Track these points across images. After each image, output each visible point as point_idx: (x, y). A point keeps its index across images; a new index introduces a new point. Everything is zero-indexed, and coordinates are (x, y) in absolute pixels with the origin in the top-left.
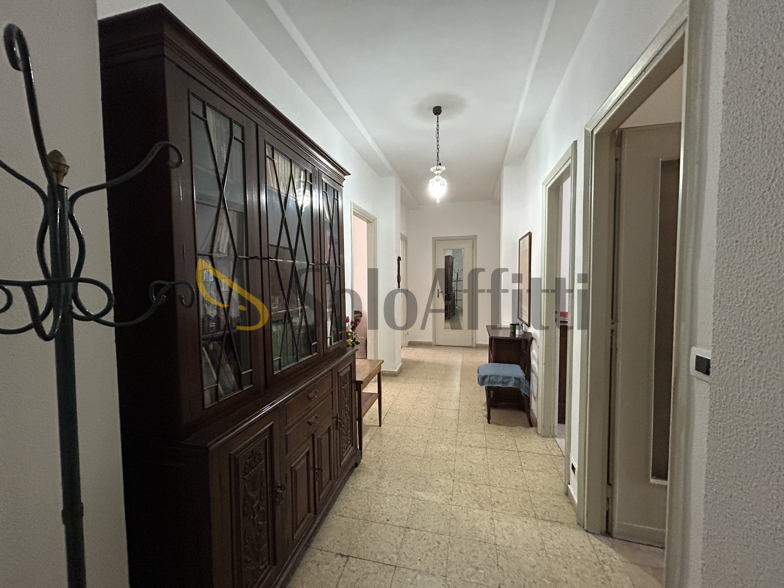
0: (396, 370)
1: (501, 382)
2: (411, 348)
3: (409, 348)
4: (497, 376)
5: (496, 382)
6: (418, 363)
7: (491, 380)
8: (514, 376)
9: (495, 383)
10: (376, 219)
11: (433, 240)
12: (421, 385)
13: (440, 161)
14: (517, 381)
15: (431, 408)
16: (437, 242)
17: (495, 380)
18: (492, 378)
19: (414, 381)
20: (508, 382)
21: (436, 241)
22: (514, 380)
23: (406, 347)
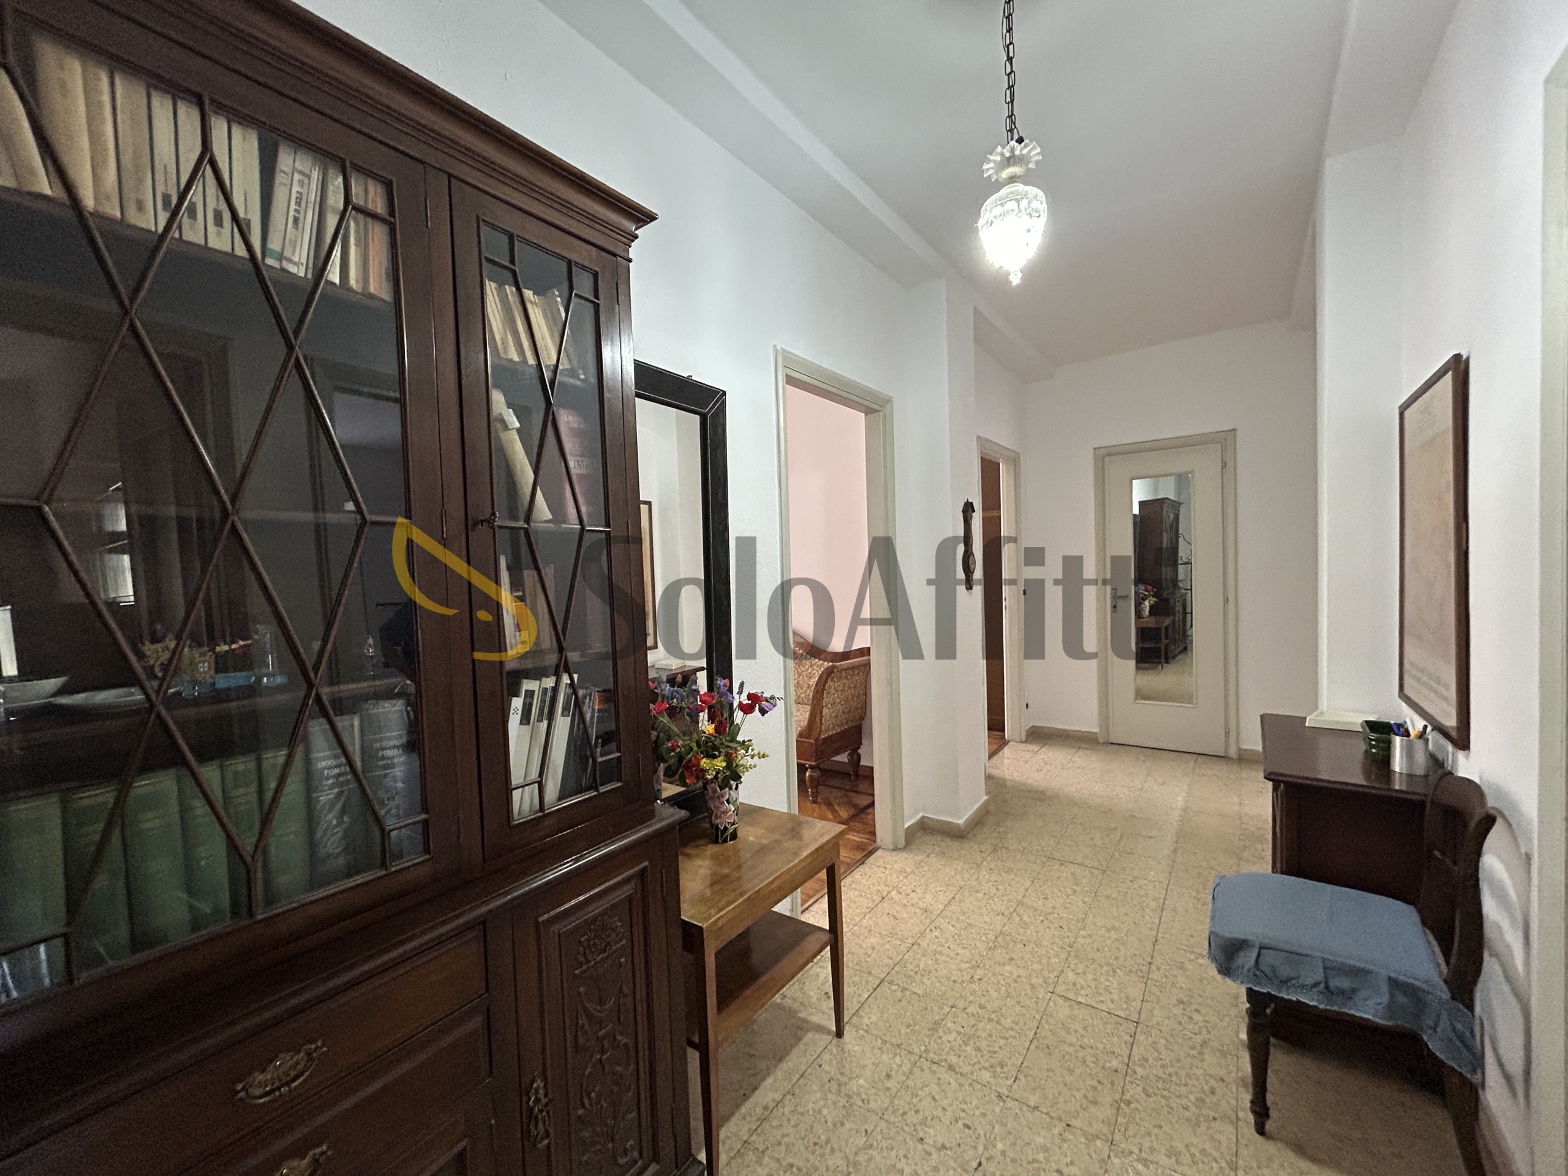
0: (961, 822)
1: (1316, 985)
2: (1035, 748)
3: (1030, 747)
4: (1297, 956)
5: (1289, 979)
6: (1039, 796)
7: (1263, 967)
8: (1384, 973)
9: (1285, 982)
10: (888, 401)
11: (1094, 454)
12: (1028, 884)
13: (1021, 129)
14: (1401, 999)
15: (1033, 987)
16: (1107, 459)
17: (1285, 971)
18: (1269, 957)
19: (1010, 865)
20: (1354, 991)
21: (1104, 457)
22: (1385, 988)
23: (1021, 742)
